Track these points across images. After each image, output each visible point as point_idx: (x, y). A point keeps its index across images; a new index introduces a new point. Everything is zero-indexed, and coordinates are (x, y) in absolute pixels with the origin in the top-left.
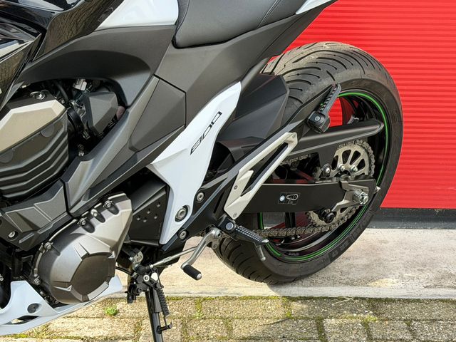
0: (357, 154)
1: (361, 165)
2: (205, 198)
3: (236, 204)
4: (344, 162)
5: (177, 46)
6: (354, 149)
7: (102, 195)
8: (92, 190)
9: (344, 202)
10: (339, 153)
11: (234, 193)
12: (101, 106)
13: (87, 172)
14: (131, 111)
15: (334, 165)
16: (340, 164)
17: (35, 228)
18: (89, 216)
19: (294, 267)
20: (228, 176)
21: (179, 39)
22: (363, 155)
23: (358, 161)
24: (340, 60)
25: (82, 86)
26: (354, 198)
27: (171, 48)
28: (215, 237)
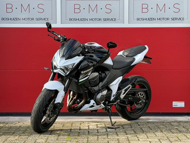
0: (142, 95)
1: (144, 97)
2: (117, 94)
3: (122, 96)
4: (140, 95)
5: (113, 69)
6: (142, 93)
7: (103, 88)
8: (102, 87)
9: (140, 102)
10: (139, 93)
11: (122, 94)
12: (103, 75)
13: (101, 84)
14: (107, 76)
15: (138, 95)
16: (140, 96)
17: (95, 90)
18: (101, 91)
19: (132, 116)
20: (120, 91)
21: (113, 68)
22: (144, 95)
23: (143, 96)
24: (139, 77)
25: (100, 72)
26: (142, 101)
27: (112, 69)
28: (119, 101)
